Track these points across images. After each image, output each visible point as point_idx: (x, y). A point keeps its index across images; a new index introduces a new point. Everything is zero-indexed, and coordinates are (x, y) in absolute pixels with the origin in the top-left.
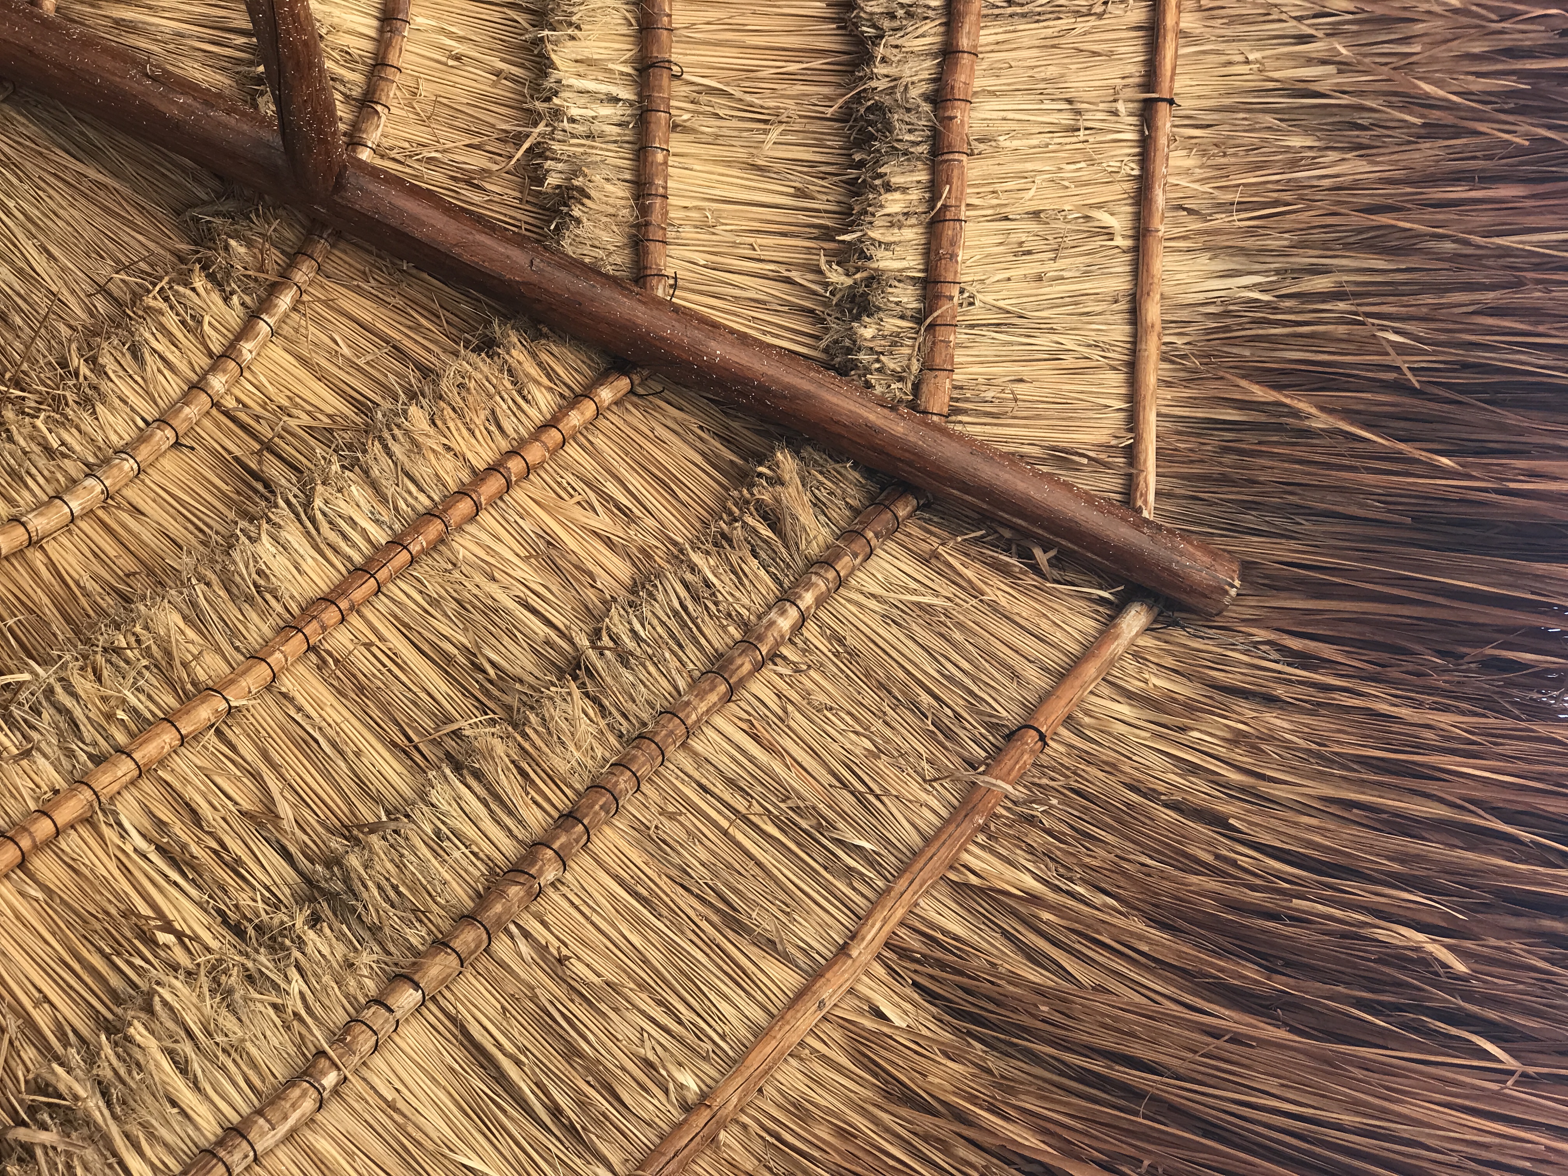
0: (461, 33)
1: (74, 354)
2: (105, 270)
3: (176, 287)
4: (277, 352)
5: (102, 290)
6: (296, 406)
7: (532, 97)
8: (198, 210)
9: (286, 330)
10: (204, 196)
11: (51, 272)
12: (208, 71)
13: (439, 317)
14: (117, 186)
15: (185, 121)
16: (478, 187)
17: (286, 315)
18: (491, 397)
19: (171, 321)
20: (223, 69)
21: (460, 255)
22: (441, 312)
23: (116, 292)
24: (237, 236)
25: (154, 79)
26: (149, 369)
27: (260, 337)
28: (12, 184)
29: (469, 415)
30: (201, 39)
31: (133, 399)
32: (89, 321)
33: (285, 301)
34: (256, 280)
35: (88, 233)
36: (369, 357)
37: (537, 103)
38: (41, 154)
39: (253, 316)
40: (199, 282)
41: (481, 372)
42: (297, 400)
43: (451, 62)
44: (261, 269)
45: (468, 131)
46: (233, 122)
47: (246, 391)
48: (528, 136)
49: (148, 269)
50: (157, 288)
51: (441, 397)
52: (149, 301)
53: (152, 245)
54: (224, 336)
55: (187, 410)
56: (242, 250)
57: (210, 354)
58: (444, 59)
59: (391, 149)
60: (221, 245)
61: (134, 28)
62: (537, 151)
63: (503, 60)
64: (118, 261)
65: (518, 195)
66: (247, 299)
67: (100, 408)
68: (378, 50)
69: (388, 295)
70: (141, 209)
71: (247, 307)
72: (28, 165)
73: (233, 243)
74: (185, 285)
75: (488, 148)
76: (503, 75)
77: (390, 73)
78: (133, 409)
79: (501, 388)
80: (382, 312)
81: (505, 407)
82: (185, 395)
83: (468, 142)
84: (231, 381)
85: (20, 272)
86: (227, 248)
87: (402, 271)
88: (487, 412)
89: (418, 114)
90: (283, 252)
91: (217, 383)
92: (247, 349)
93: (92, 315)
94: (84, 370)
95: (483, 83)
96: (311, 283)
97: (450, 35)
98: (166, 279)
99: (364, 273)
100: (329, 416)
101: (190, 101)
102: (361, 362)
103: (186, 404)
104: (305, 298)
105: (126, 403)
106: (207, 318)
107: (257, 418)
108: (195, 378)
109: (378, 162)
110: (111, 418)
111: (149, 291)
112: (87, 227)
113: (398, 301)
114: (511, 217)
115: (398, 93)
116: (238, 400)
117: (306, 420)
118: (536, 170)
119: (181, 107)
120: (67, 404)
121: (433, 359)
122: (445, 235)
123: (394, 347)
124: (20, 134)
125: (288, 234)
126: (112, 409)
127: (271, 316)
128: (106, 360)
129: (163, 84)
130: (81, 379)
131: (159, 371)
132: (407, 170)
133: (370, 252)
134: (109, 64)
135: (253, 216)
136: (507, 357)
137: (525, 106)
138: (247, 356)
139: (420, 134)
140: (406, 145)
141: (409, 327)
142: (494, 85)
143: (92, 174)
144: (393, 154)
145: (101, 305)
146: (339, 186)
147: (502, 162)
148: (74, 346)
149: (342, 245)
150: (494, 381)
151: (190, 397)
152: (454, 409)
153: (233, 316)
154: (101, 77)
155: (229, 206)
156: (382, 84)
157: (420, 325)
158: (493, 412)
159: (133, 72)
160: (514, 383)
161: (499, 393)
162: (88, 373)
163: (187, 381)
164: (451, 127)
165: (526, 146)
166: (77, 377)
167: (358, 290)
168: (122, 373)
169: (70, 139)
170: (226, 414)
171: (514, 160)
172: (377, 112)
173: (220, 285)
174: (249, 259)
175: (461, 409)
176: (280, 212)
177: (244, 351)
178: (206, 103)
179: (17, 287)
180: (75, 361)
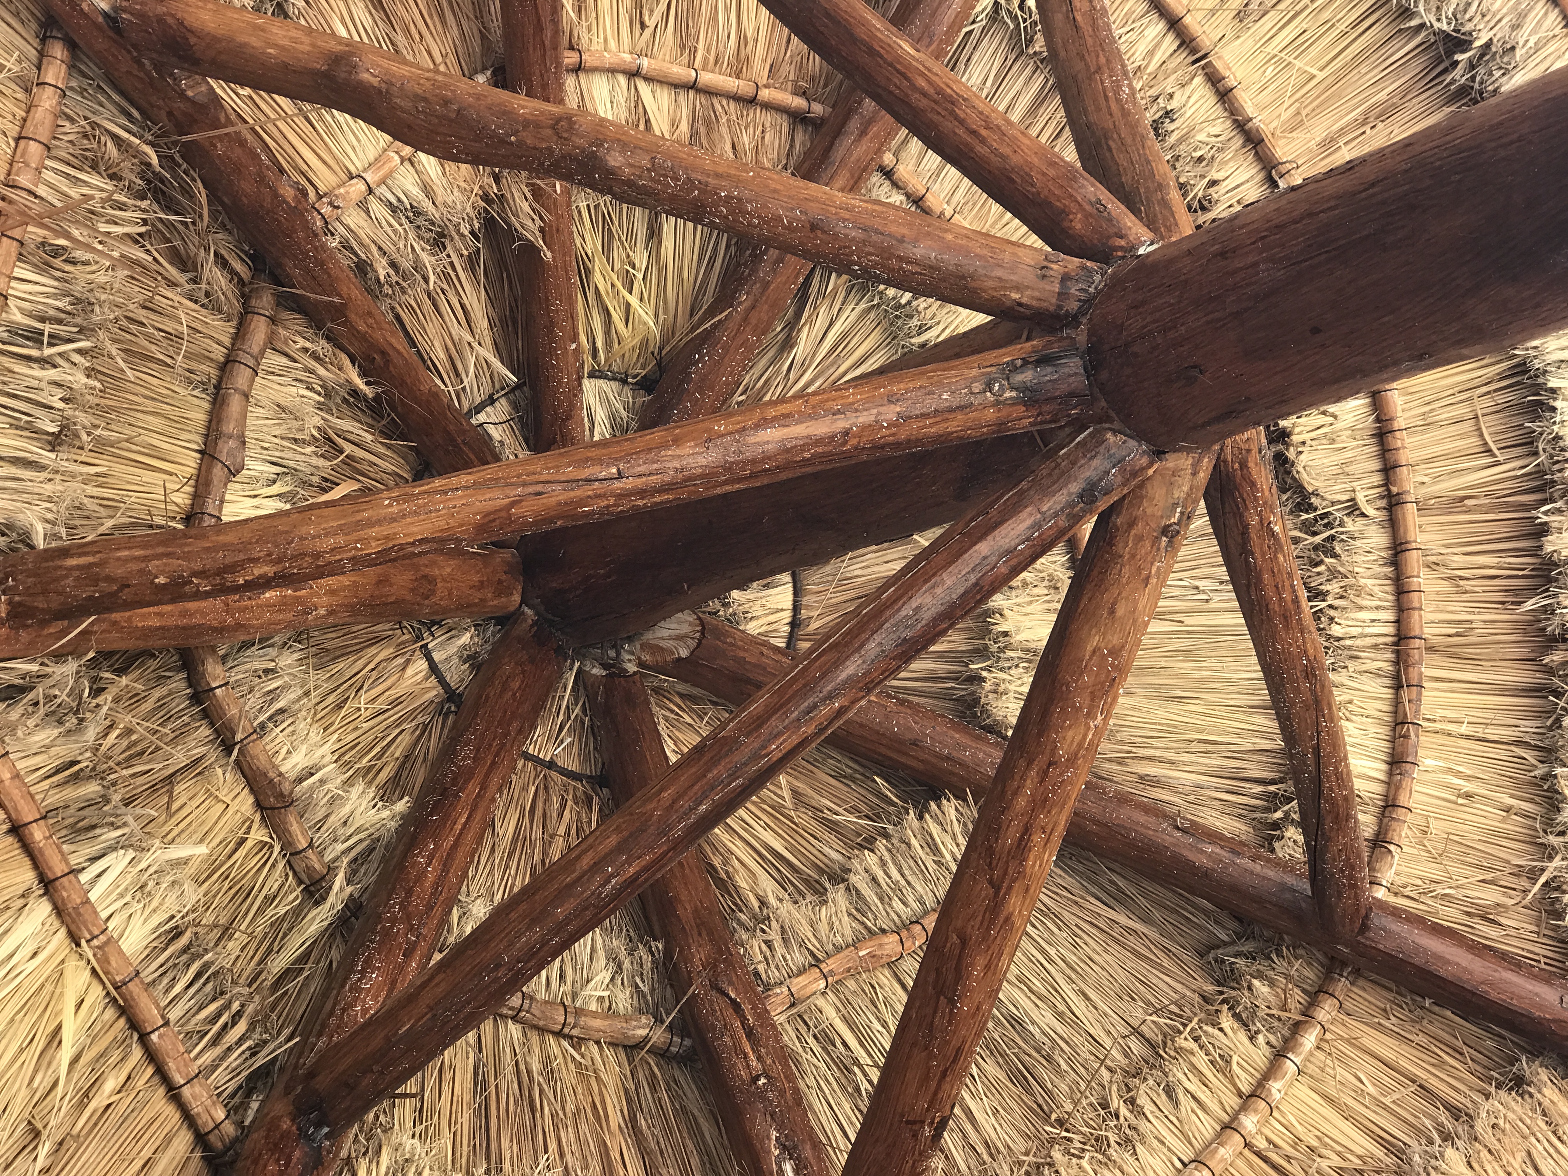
0: (1469, 772)
1: (1115, 1096)
2: (1137, 1013)
3: (1205, 1028)
4: (1303, 1091)
5: (1136, 1031)
6: (1326, 1145)
7: (1545, 832)
8: (1220, 951)
9: (1311, 1069)
10: (1225, 938)
11: (1089, 1015)
12: (1227, 819)
13: (1462, 1054)
14: (1146, 931)
15: (1213, 870)
16: (1493, 921)
17: (1311, 1054)
18: (1525, 1138)
19: (1201, 1061)
20: (1240, 816)
21: (1486, 992)
22: (1465, 1049)
23: (1148, 1034)
24: (1260, 976)
25: (1184, 831)
26: (1183, 1109)
27: (1288, 1076)
28: (1052, 932)
29: (1506, 1157)
30: (1218, 789)
31: (1170, 1139)
32: (1124, 1062)
33: (1309, 1039)
34: (1279, 1019)
35: (1121, 976)
36: (1396, 1096)
37: (1551, 837)
38: (1076, 903)
39: (1279, 1055)
40: (1227, 1022)
41: (1514, 1111)
42: (1327, 1140)
43: (1460, 801)
44: (1284, 1008)
45: (1480, 867)
46: (1258, 868)
47: (1275, 1131)
48: (1543, 870)
49: (1177, 1010)
50: (1188, 1029)
51: (1476, 1139)
52: (1180, 1042)
53: (1178, 987)
54: (1252, 1075)
55: (1222, 1151)
56: (1265, 990)
57: (1240, 1094)
58: (1454, 798)
59: (1405, 887)
60: (1245, 985)
61: (1158, 782)
62: (1553, 885)
63: (1512, 796)
64: (1149, 1003)
65: (1536, 929)
66: (1272, 1038)
67: (1140, 1148)
68: (1388, 791)
69: (1411, 1032)
70: (1167, 951)
71: (1272, 1046)
72: (1066, 914)
73: (1256, 982)
74: (1213, 1025)
75: (1502, 883)
76: (1514, 811)
77: (1400, 813)
78: (1169, 1150)
79: (1535, 1129)
80: (1405, 1049)
81: (1540, 1148)
82: (1218, 1135)
83: (1481, 877)
84: (1262, 1121)
85: (1060, 1016)
86: (1250, 988)
87: (1423, 1008)
88: (1524, 1154)
89: (1429, 852)
90: (1304, 991)
91: (1249, 1122)
92: (1275, 1087)
93: (1126, 1056)
94: (1124, 1111)
95: (1493, 818)
96: (1333, 1021)
97: (1458, 774)
98: (1196, 1020)
99: (1385, 1010)
100: (1360, 1157)
101: (1218, 850)
102: (1387, 1101)
103: (1221, 1144)
104: (1328, 1036)
105: (1163, 1143)
106: (1235, 1058)
107: (1288, 1159)
108: (1226, 1118)
109: (1392, 899)
110: (1151, 1160)
111: (1180, 1033)
112: (1120, 970)
113: (1422, 1039)
114: (1529, 951)
115: (1409, 833)
116: (1269, 1141)
117: (1337, 1161)
118: (1552, 904)
119: (1210, 856)
120: (1109, 1145)
121: (1463, 1100)
122: (1471, 973)
123: (1421, 1086)
124: (1058, 886)
125: (1309, 973)
126: (1151, 1150)
127: (1297, 1055)
128: (1142, 1100)
129: (1193, 835)
130: (1122, 1119)
131: (1193, 1111)
132: (1421, 907)
133: (1390, 990)
134: (1141, 818)
135: (1274, 956)
136: (1539, 1096)
137: (1539, 841)
138: (1277, 1096)
139: (1433, 871)
140: (1419, 882)
141: (1433, 1065)
142: (1504, 820)
143: (1123, 920)
144: (1407, 891)
145: (1136, 1046)
146: (1364, 928)
147: (1517, 897)
148: (1114, 1087)
149: (1361, 982)
150: (1528, 1121)
151: (1224, 1138)
152: (1490, 1151)
153: (1260, 1055)
154: (1136, 831)
155: (1248, 947)
156: (1394, 824)
157: (1444, 1062)
158: (1529, 1154)
159: (1165, 826)
160: (1548, 1124)
161: (1534, 1135)
162: (1128, 1114)
163: (1219, 1121)
164: (1463, 863)
165: (1542, 880)
166: (1118, 1118)
167: (1379, 1027)
168: (1158, 1113)
169: (1102, 888)
170: (1258, 1154)
171: (1531, 895)
172: (1390, 851)
173: (1245, 1025)
174: (1272, 998)
175: (1498, 1151)
176: (1301, 952)
177: (1274, 1091)
178: (1233, 851)
179: (1060, 1031)
180: (1116, 1103)
